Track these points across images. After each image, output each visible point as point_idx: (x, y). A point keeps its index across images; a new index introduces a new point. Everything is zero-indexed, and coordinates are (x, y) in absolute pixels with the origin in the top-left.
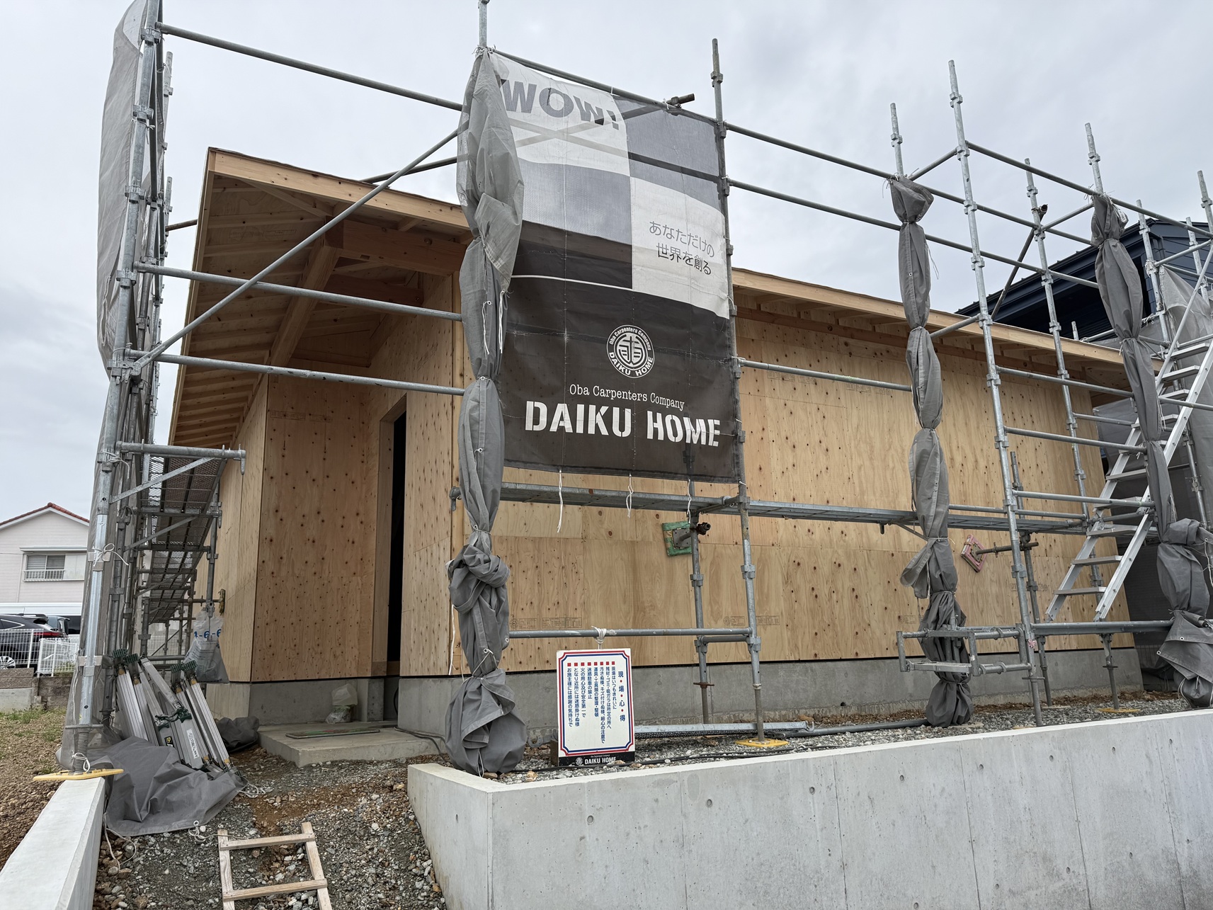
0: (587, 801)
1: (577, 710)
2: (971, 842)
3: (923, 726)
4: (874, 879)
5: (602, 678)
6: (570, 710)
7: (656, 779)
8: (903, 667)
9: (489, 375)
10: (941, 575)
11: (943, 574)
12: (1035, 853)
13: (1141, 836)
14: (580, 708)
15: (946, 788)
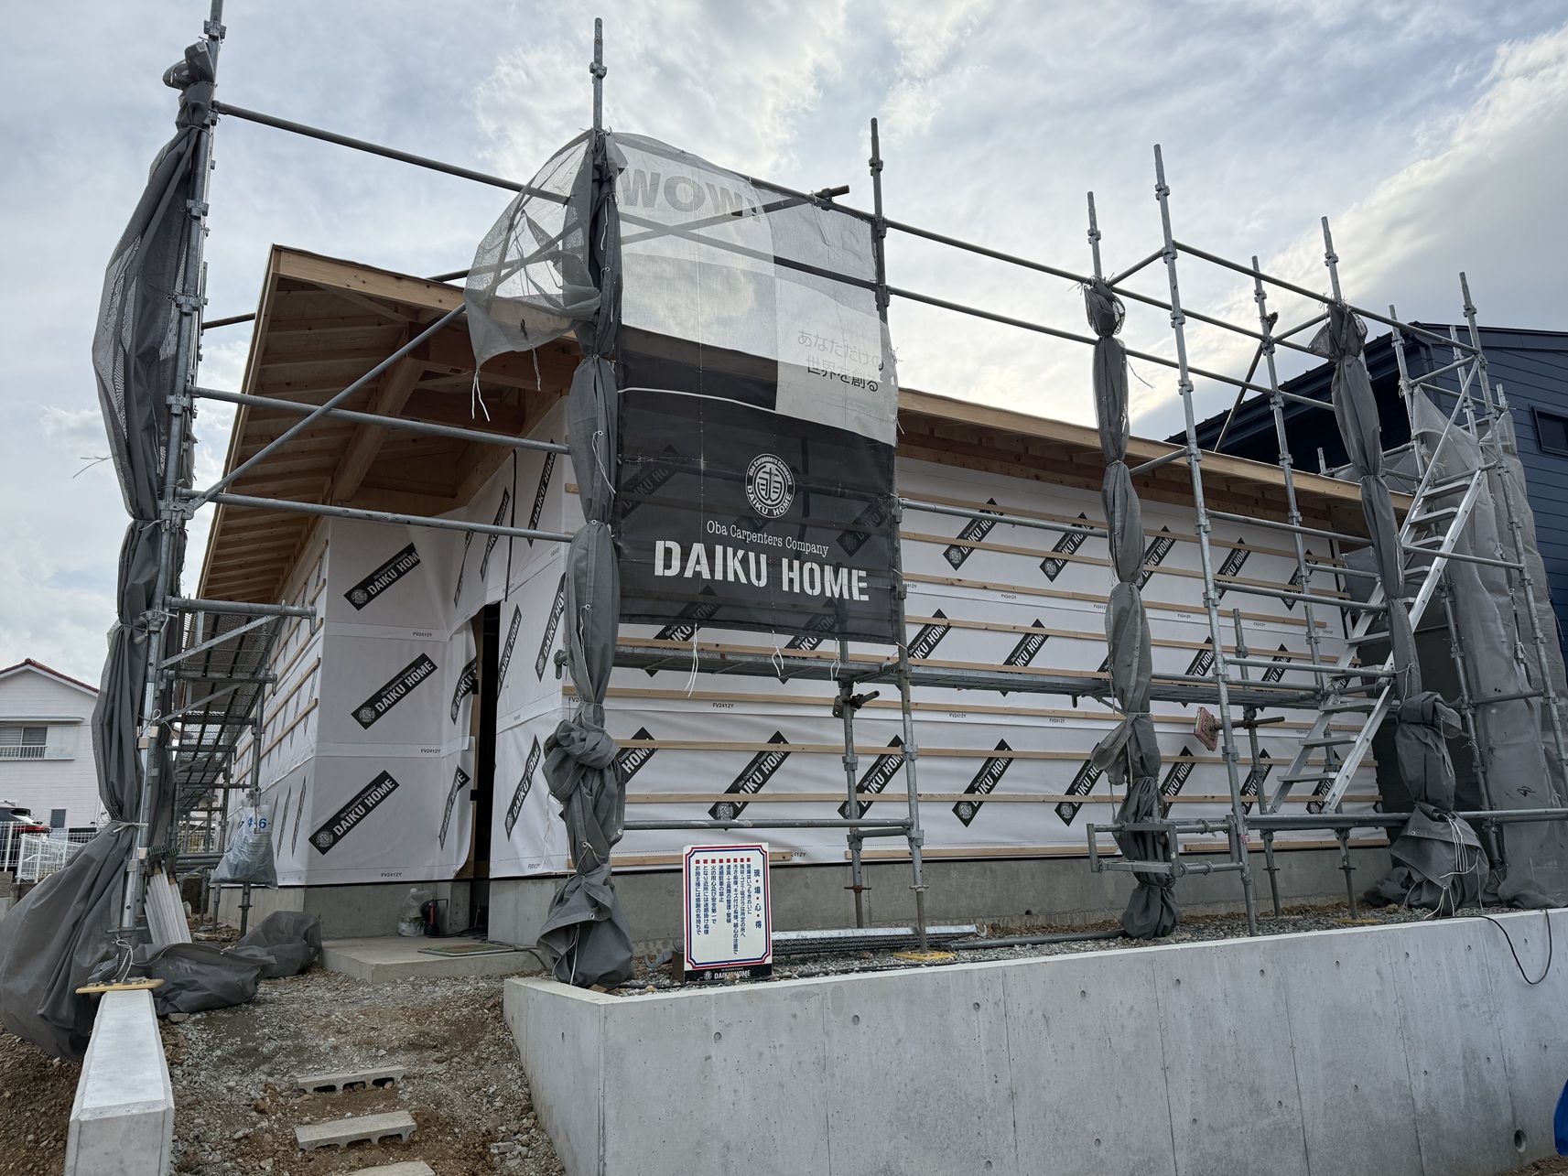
0: (713, 1016)
1: (706, 916)
2: (1165, 1069)
3: (1120, 938)
4: (1048, 1111)
5: (735, 877)
6: (698, 916)
7: (794, 991)
8: (1094, 867)
9: (601, 517)
10: (1141, 758)
11: (1144, 757)
12: (1240, 1084)
13: (1368, 1066)
14: (710, 913)
15: (1135, 1006)
